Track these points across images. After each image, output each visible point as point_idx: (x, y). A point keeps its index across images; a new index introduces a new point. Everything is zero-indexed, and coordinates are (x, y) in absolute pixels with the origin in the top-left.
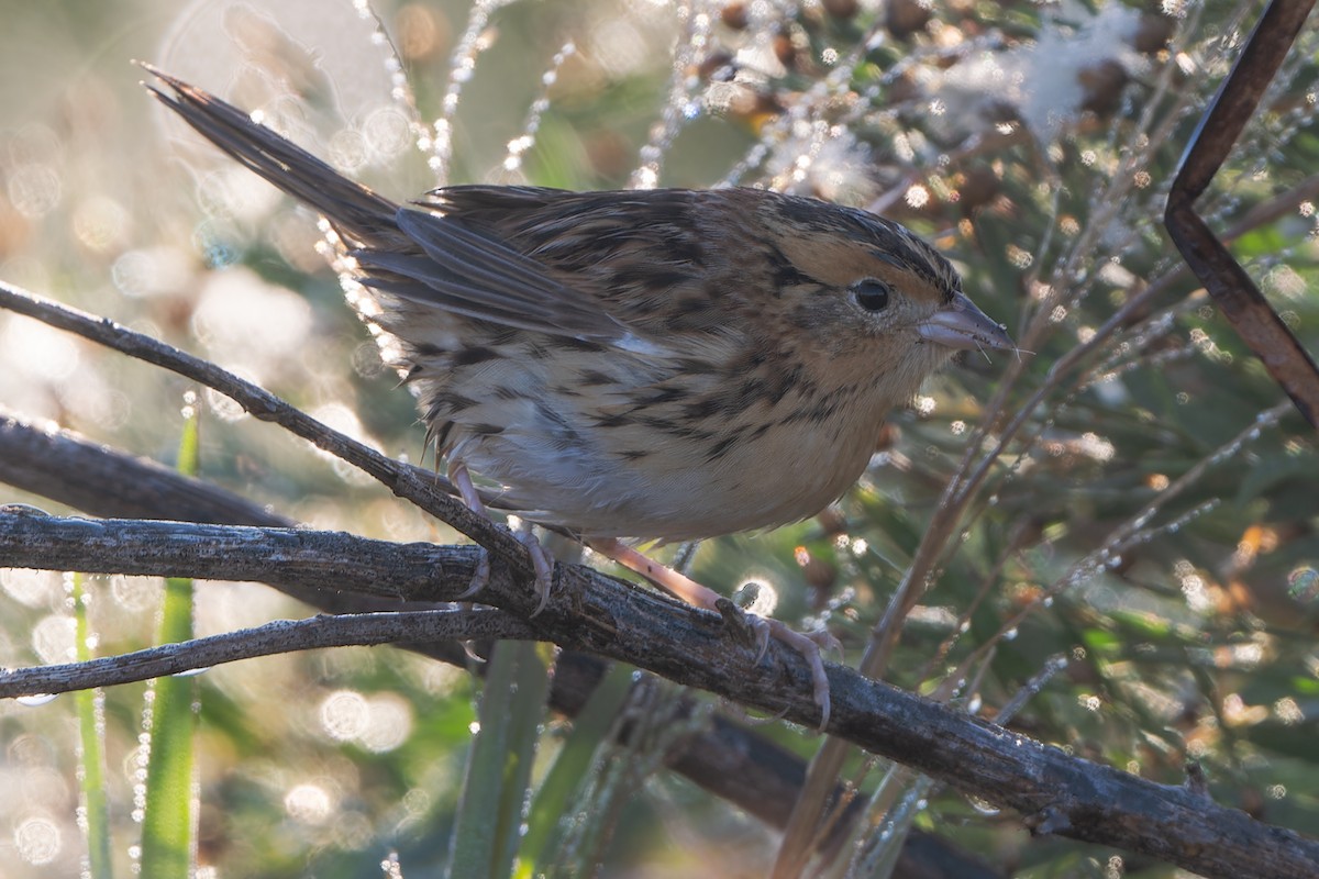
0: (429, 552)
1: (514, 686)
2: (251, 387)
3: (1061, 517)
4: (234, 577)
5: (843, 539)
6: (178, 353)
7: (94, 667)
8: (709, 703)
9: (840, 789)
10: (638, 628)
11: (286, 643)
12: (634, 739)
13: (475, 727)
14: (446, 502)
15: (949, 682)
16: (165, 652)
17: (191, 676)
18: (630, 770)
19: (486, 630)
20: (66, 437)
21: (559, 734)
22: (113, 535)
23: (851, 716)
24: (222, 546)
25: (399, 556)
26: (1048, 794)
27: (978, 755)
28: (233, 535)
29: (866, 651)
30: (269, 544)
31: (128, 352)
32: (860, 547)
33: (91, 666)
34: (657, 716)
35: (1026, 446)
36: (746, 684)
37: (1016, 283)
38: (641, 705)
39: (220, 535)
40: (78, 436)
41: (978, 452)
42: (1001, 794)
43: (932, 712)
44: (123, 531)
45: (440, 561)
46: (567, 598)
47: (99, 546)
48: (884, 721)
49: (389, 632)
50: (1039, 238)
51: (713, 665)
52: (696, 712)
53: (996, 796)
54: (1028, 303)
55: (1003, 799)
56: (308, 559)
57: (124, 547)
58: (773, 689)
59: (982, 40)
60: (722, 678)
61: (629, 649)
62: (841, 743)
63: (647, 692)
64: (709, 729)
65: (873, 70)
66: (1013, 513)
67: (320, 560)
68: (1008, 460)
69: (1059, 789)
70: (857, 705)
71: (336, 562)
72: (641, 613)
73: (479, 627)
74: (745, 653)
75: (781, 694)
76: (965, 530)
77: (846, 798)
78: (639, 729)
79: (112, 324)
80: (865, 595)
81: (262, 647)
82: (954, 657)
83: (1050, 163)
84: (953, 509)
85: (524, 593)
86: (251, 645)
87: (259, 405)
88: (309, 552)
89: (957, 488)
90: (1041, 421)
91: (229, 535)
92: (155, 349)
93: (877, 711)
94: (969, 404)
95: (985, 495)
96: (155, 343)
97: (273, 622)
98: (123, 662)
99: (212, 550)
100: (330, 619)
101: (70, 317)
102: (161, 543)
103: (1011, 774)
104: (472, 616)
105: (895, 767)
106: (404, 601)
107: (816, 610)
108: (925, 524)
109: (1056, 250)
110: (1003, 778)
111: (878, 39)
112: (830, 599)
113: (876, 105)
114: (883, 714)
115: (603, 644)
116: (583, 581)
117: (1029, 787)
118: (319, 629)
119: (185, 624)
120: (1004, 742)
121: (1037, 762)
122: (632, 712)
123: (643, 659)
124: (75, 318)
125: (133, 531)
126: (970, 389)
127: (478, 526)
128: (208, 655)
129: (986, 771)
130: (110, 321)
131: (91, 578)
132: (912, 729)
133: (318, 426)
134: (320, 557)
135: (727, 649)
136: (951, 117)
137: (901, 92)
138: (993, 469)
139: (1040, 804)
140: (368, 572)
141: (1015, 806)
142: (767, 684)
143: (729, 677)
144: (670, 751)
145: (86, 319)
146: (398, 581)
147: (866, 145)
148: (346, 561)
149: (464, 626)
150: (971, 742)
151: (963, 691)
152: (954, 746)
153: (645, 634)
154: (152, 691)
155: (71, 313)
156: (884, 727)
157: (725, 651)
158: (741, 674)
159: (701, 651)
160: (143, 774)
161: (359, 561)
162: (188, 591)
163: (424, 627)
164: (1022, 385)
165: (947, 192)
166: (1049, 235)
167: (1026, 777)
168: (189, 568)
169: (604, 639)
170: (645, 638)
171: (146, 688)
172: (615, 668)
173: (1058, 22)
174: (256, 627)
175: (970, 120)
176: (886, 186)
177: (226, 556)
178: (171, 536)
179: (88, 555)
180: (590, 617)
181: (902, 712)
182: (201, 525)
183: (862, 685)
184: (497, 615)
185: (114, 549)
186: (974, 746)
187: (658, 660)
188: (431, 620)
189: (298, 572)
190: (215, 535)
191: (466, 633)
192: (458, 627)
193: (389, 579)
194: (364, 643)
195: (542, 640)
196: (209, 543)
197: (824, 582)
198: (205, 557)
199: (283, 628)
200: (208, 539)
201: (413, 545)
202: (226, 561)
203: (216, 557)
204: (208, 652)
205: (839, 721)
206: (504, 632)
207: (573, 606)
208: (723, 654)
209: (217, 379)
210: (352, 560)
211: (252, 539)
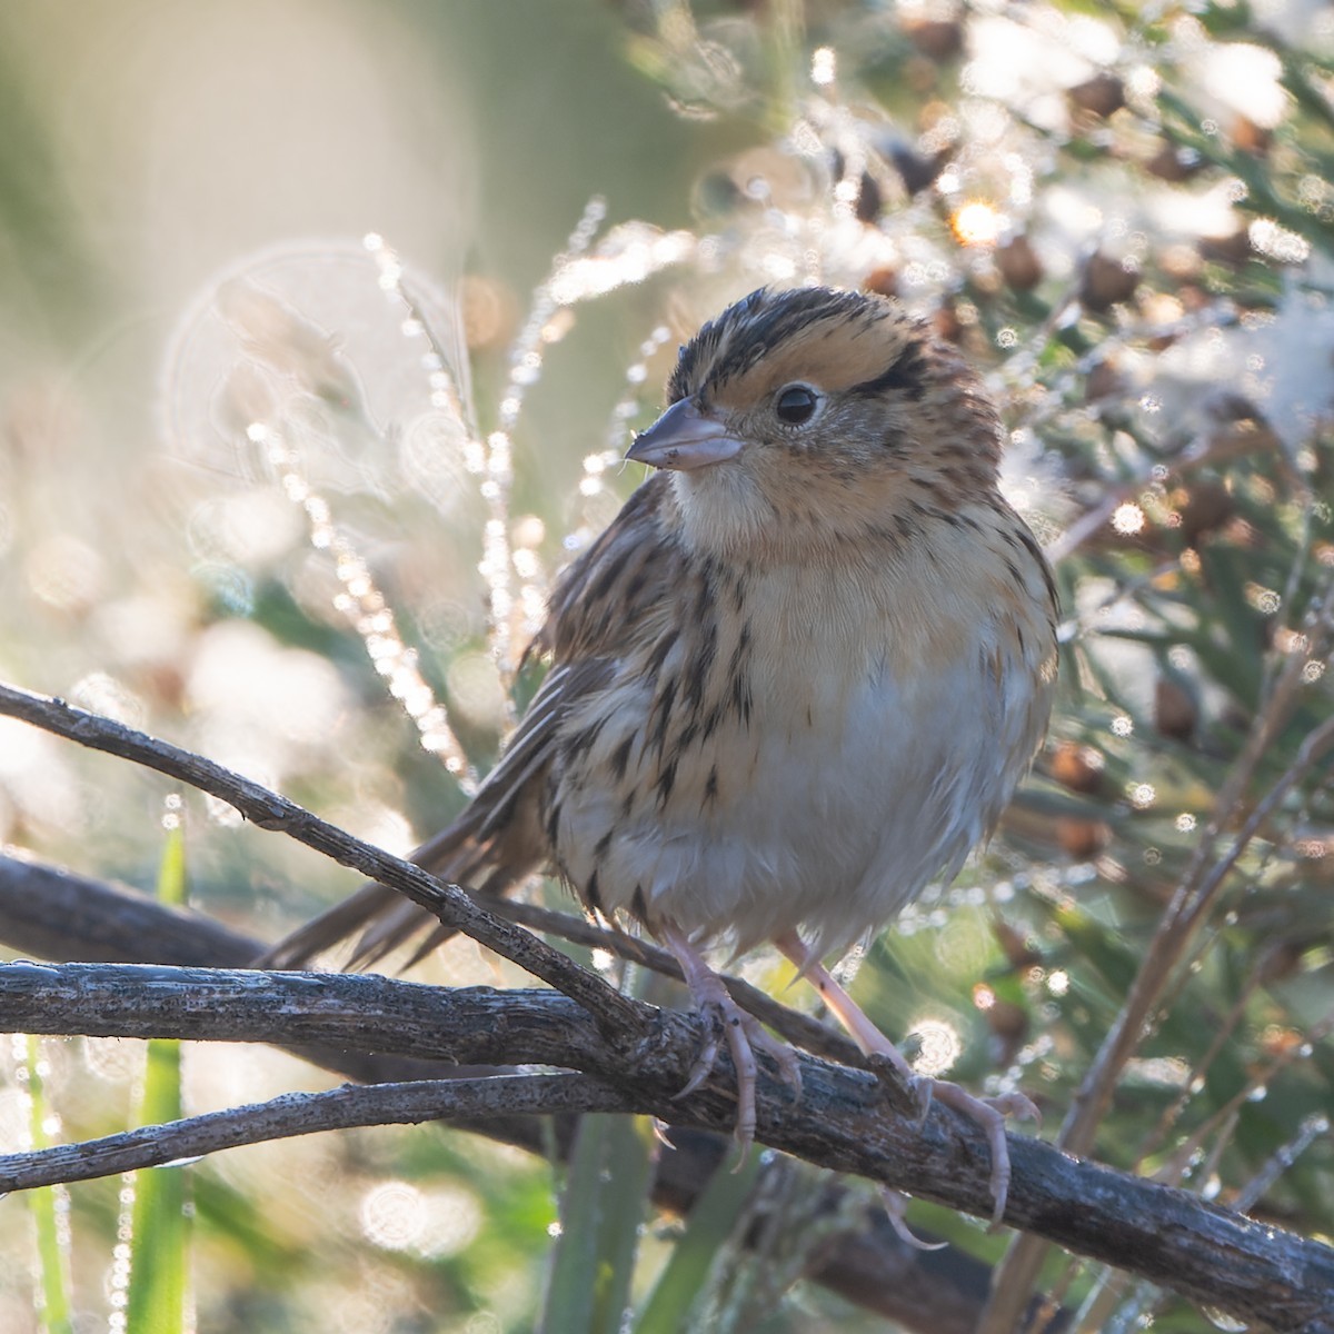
0: (489, 999)
1: (606, 1175)
2: (251, 786)
3: (1320, 939)
4: (232, 1036)
5: (1035, 975)
6: (154, 742)
7: (51, 1157)
8: (864, 1190)
9: (1036, 1302)
11: (302, 1123)
12: (766, 1241)
13: (555, 1229)
14: (509, 931)
15: (1178, 1157)
16: (144, 1136)
17: (179, 1166)
18: (760, 1282)
19: (566, 1100)
20: (8, 856)
21: (667, 1235)
22: (73, 984)
23: (1049, 1206)
24: (217, 996)
25: (450, 1005)
26: (1311, 1304)
27: (1218, 1254)
28: (231, 981)
29: (1068, 1121)
30: (278, 993)
31: (87, 742)
32: (1059, 982)
33: (46, 1155)
34: (796, 1211)
35: (1276, 848)
36: (910, 1166)
37: (1259, 631)
38: (775, 1194)
39: (213, 981)
40: (25, 855)
41: (1210, 859)
42: (1248, 1304)
43: (1157, 1198)
44: (85, 978)
45: (504, 1010)
46: (673, 1056)
47: (54, 998)
48: (1091, 1210)
49: (439, 1106)
50: (1285, 572)
51: (865, 1141)
52: (847, 1204)
53: (1241, 1306)
54: (1270, 659)
55: (1251, 1312)
56: (331, 1011)
57: (87, 1000)
58: (947, 1171)
59: (1209, 314)
60: (878, 1157)
62: (1038, 1242)
63: (780, 1182)
64: (863, 1227)
65: (1064, 356)
66: (1260, 937)
67: (345, 1012)
68: (1249, 866)
69: (1324, 1296)
70: (1056, 1191)
71: (367, 1014)
73: (556, 1096)
74: (907, 1124)
75: (956, 1178)
76: (1193, 959)
77: (1045, 1314)
78: (772, 1229)
79: (65, 705)
80: (1066, 1046)
81: (272, 1127)
82: (1186, 1124)
83: (1299, 475)
84: (1180, 930)
85: (617, 1051)
86: (257, 1125)
87: (261, 810)
88: (331, 1001)
89: (1184, 903)
90: (1293, 813)
92: (123, 737)
93: (1083, 1198)
94: (1197, 793)
95: (1219, 912)
96: (123, 730)
97: (284, 1094)
98: (88, 1150)
99: (203, 1002)
100: (360, 1089)
101: (10, 696)
102: (136, 993)
103: (1260, 1277)
104: (546, 1082)
105: (1108, 1272)
106: (457, 1063)
107: (1002, 1067)
108: (1141, 950)
109: (1308, 588)
110: (1249, 1284)
111: (1070, 315)
112: (1020, 1051)
113: (1069, 403)
114: (1090, 1202)
115: (720, 1116)
117: (1286, 1295)
118: (347, 1103)
119: (173, 1100)
120: (1250, 1237)
121: (1295, 1261)
122: (762, 1206)
123: (775, 1136)
124: (17, 698)
125: (98, 977)
126: (1199, 773)
127: (554, 964)
128: (201, 1138)
129: (1229, 1275)
130: (62, 702)
131: (44, 1041)
132: (1131, 1222)
134: (343, 1008)
135: (885, 1120)
136: (1168, 418)
137: (1102, 384)
138: (1230, 880)
139: (1300, 1317)
140: (412, 1028)
141: (1268, 1320)
142: (937, 1165)
143: (887, 1157)
144: (813, 1256)
145: (31, 698)
146: (449, 1037)
147: (1055, 453)
148: (379, 1012)
149: (537, 1097)
150: (1208, 1236)
151: (1197, 1170)
152: (1185, 1242)
154: (131, 1188)
155: (11, 692)
156: (1093, 1219)
157: (881, 1123)
158: (903, 1152)
159: (850, 1123)
160: (120, 1300)
161: (397, 1012)
162: (175, 1059)
163: (484, 1097)
164: (1265, 770)
165: (1166, 516)
166: (1298, 568)
167: (1281, 1282)
168: (172, 1026)
170: (775, 1108)
171: (122, 1185)
173: (1307, 287)
174: (263, 1102)
175: (1195, 420)
176: (1087, 508)
177: (221, 1010)
178: (148, 984)
179: (39, 1010)
181: (1116, 1200)
182: (188, 969)
183: (1062, 1163)
184: (579, 1081)
185: (74, 1002)
186: (1212, 1243)
187: (795, 1135)
188: (493, 1089)
189: (318, 1028)
190: (206, 981)
191: (539, 1105)
192: (529, 1096)
193: (437, 1036)
194: (405, 1120)
195: (639, 1112)
196: (198, 992)
197: (1012, 1029)
198: (193, 1010)
199: (300, 1102)
200: (197, 987)
201: (468, 990)
202: (221, 1015)
203: (208, 1010)
204: (200, 1135)
205: (1031, 1210)
206: (590, 1102)
207: (681, 1066)
208: (879, 1126)
209: (206, 774)
210: (385, 1011)
211: (255, 986)
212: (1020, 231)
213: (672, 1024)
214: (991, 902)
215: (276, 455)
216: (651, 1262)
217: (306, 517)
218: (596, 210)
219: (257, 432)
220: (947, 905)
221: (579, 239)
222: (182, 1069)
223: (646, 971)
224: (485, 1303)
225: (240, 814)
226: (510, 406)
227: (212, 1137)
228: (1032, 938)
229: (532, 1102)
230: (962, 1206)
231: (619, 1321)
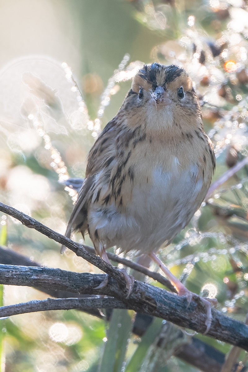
0: (89, 276)
1: (120, 325)
2: (25, 215)
4: (17, 284)
5: (240, 274)
8: (189, 333)
9: (237, 365)
10: (165, 305)
11: (36, 308)
12: (163, 345)
13: (105, 339)
14: (95, 258)
17: (2, 319)
18: (161, 356)
19: (110, 305)
21: (136, 342)
23: (241, 339)
24: (14, 273)
25: (79, 278)
28: (18, 269)
30: (31, 273)
34: (172, 337)
38: (166, 332)
39: (13, 269)
45: (93, 280)
46: (139, 294)
49: (74, 305)
51: (191, 319)
56: (45, 278)
58: (214, 329)
60: (195, 324)
61: (161, 313)
62: (238, 349)
63: (167, 329)
64: (190, 342)
67: (49, 278)
70: (244, 335)
71: (55, 279)
72: (166, 300)
73: (107, 304)
74: (203, 315)
75: (216, 331)
77: (240, 368)
78: (165, 341)
81: (28, 309)
85: (124, 292)
86: (24, 309)
87: (28, 222)
88: (45, 275)
91: (16, 269)
99: (10, 274)
100: (53, 300)
104: (104, 300)
106: (80, 294)
107: (230, 299)
112: (235, 295)
115: (152, 311)
116: (145, 288)
118: (49, 304)
122: (162, 335)
123: (166, 317)
127: (107, 267)
128: (8, 312)
133: (49, 230)
134: (49, 277)
135: (197, 314)
140: (68, 284)
143: (197, 324)
144: (176, 350)
146: (78, 287)
148: (59, 279)
153: (167, 308)
159: (187, 314)
161: (64, 279)
162: (2, 289)
163: (87, 303)
169: (153, 309)
170: (167, 309)
172: (156, 320)
174: (26, 302)
177: (15, 277)
180: (147, 301)
182: (6, 265)
183: (246, 327)
184: (113, 300)
187: (172, 317)
188: (89, 301)
189: (41, 283)
190: (11, 269)
191: (102, 306)
192: (99, 304)
193: (74, 286)
194: (65, 309)
195: (130, 309)
196: (9, 272)
197: (234, 289)
198: (7, 276)
199: (35, 303)
200: (9, 270)
201: (84, 274)
202: (15, 278)
203: (11, 277)
204: (8, 311)
205: (237, 340)
206: (116, 306)
207: (141, 297)
208: (195, 315)
209: (13, 212)
210: (61, 279)
211: (25, 270)
212: (243, 68)
213: (139, 285)
214: (229, 253)
215: (36, 123)
216: (131, 349)
217: (43, 140)
218: (127, 58)
219: (31, 116)
220: (217, 254)
221: (122, 65)
222: (4, 291)
223: (133, 270)
224: (83, 358)
225: (22, 223)
226: (101, 112)
227: (11, 312)
228: (240, 264)
229: (100, 305)
230: (217, 338)
231: (121, 366)
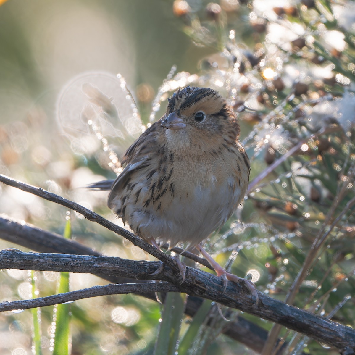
0: (145, 264)
1: (173, 307)
2: (88, 210)
3: (350, 252)
4: (82, 272)
5: (279, 260)
6: (64, 199)
7: (37, 301)
8: (237, 312)
9: (279, 340)
10: (213, 288)
11: (99, 293)
12: (212, 324)
13: (161, 320)
14: (151, 247)
15: (315, 305)
16: (60, 296)
17: (68, 304)
18: (211, 334)
19: (164, 289)
20: (28, 226)
21: (188, 322)
22: (43, 258)
23: (282, 317)
24: (78, 262)
25: (136, 265)
26: (347, 342)
27: (323, 329)
28: (82, 258)
29: (288, 295)
30: (93, 261)
31: (48, 199)
32: (286, 261)
33: (35, 300)
35: (340, 229)
36: (248, 306)
37: (336, 176)
38: (214, 313)
39: (78, 258)
40: (31, 226)
41: (324, 232)
42: (331, 342)
43: (309, 315)
44: (46, 257)
45: (149, 266)
46: (191, 279)
47: (38, 262)
48: (293, 318)
49: (132, 290)
50: (343, 161)
51: (237, 300)
52: (233, 315)
53: (329, 343)
54: (339, 183)
55: (332, 344)
56: (106, 266)
57: (46, 262)
58: (257, 308)
59: (326, 97)
60: (240, 304)
61: (210, 295)
62: (279, 326)
64: (236, 321)
65: (290, 107)
66: (336, 251)
67: (110, 266)
68: (334, 234)
69: (350, 340)
70: (284, 313)
71: (115, 267)
72: (214, 283)
73: (162, 288)
74: (248, 296)
75: (260, 310)
76: (319, 256)
77: (281, 343)
78: (214, 321)
79: (42, 190)
80: (287, 277)
81: (91, 294)
82: (316, 297)
83: (347, 137)
84: (316, 249)
85: (176, 277)
86: (87, 294)
87: (90, 216)
88: (106, 263)
89: (317, 243)
90: (344, 221)
91: (80, 258)
92: (56, 198)
93: (291, 315)
94: (321, 215)
95: (326, 245)
96: (56, 196)
97: (95, 286)
98: (46, 299)
99: (75, 263)
100: (113, 285)
101: (29, 187)
102: (58, 261)
103: (334, 335)
104: (159, 285)
105: (297, 333)
106: (137, 279)
107: (272, 282)
108: (307, 254)
109: (349, 165)
110: (331, 337)
111: (292, 97)
112: (276, 278)
113: (291, 119)
114: (293, 316)
115: (202, 293)
116: (195, 273)
117: (340, 340)
118: (110, 289)
119: (67, 287)
120: (332, 325)
121: (343, 332)
122: (211, 315)
123: (215, 298)
124: (30, 188)
125: (49, 257)
126: (321, 210)
127: (162, 255)
128: (73, 297)
129: (326, 335)
130: (42, 189)
131: (35, 272)
132: (302, 321)
133: (109, 223)
134: (109, 265)
135: (242, 295)
136: (314, 123)
137: (299, 115)
138: (328, 237)
139: (344, 345)
140: (126, 270)
141: (335, 346)
142: (255, 306)
143: (242, 304)
144: (224, 328)
145: (34, 188)
146: (135, 273)
147: (286, 131)
148: (118, 266)
149: (157, 288)
150: (322, 325)
151: (319, 308)
152: (316, 326)
153: (216, 290)
154: (56, 309)
155: (29, 186)
156: (293, 320)
157: (242, 296)
158: (247, 303)
159: (234, 296)
160: (53, 335)
161: (123, 266)
162: (68, 276)
163: (144, 288)
164: (337, 210)
165: (314, 147)
166: (347, 160)
167: (339, 337)
168: (67, 269)
169: (202, 292)
170: (215, 292)
171: (54, 307)
172: (206, 301)
173: (350, 91)
174: (89, 288)
175: (321, 123)
176: (295, 144)
177: (79, 265)
178: (61, 259)
179: (35, 264)
180: (198, 285)
181: (299, 316)
182: (71, 255)
183: (286, 306)
184: (167, 284)
185: (43, 263)
186: (322, 327)
187: (220, 299)
188: (146, 286)
189: (103, 270)
190: (76, 258)
191: (157, 290)
192: (155, 288)
193: (132, 272)
194: (124, 293)
195: (182, 292)
197: (274, 273)
198: (72, 265)
199: (98, 288)
200: (73, 259)
201: (140, 261)
202: (79, 267)
203: (76, 265)
204: (73, 296)
205: (278, 318)
206: (170, 289)
207: (192, 281)
208: (241, 296)
210: (120, 266)
211: (88, 259)
212: (280, 76)
213: (190, 270)
214: (269, 241)
215: (95, 128)
216: (184, 329)
217: (102, 143)
218: (174, 68)
219: (90, 122)
220: (259, 242)
221: (170, 75)
222: (69, 279)
223: (184, 257)
224: (142, 337)
225: (85, 217)
226: (152, 117)
227: (76, 296)
228: (279, 250)
229: (155, 289)
230: (261, 316)
231: (176, 343)
